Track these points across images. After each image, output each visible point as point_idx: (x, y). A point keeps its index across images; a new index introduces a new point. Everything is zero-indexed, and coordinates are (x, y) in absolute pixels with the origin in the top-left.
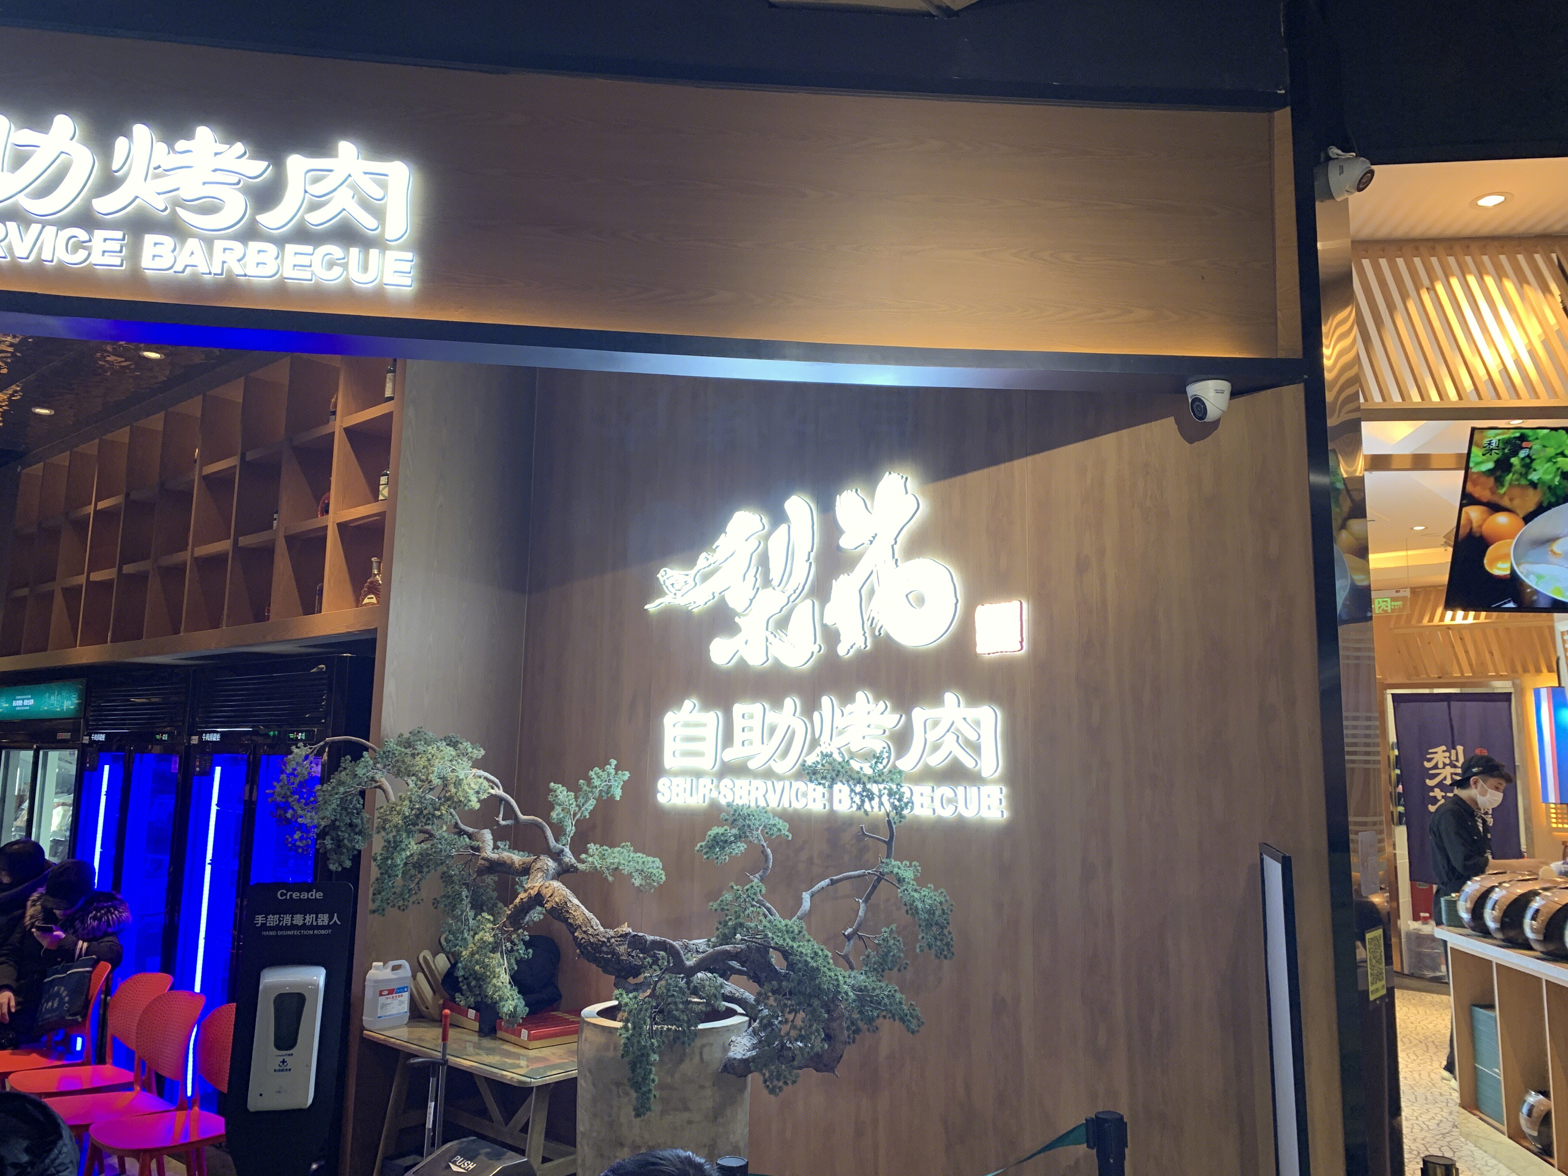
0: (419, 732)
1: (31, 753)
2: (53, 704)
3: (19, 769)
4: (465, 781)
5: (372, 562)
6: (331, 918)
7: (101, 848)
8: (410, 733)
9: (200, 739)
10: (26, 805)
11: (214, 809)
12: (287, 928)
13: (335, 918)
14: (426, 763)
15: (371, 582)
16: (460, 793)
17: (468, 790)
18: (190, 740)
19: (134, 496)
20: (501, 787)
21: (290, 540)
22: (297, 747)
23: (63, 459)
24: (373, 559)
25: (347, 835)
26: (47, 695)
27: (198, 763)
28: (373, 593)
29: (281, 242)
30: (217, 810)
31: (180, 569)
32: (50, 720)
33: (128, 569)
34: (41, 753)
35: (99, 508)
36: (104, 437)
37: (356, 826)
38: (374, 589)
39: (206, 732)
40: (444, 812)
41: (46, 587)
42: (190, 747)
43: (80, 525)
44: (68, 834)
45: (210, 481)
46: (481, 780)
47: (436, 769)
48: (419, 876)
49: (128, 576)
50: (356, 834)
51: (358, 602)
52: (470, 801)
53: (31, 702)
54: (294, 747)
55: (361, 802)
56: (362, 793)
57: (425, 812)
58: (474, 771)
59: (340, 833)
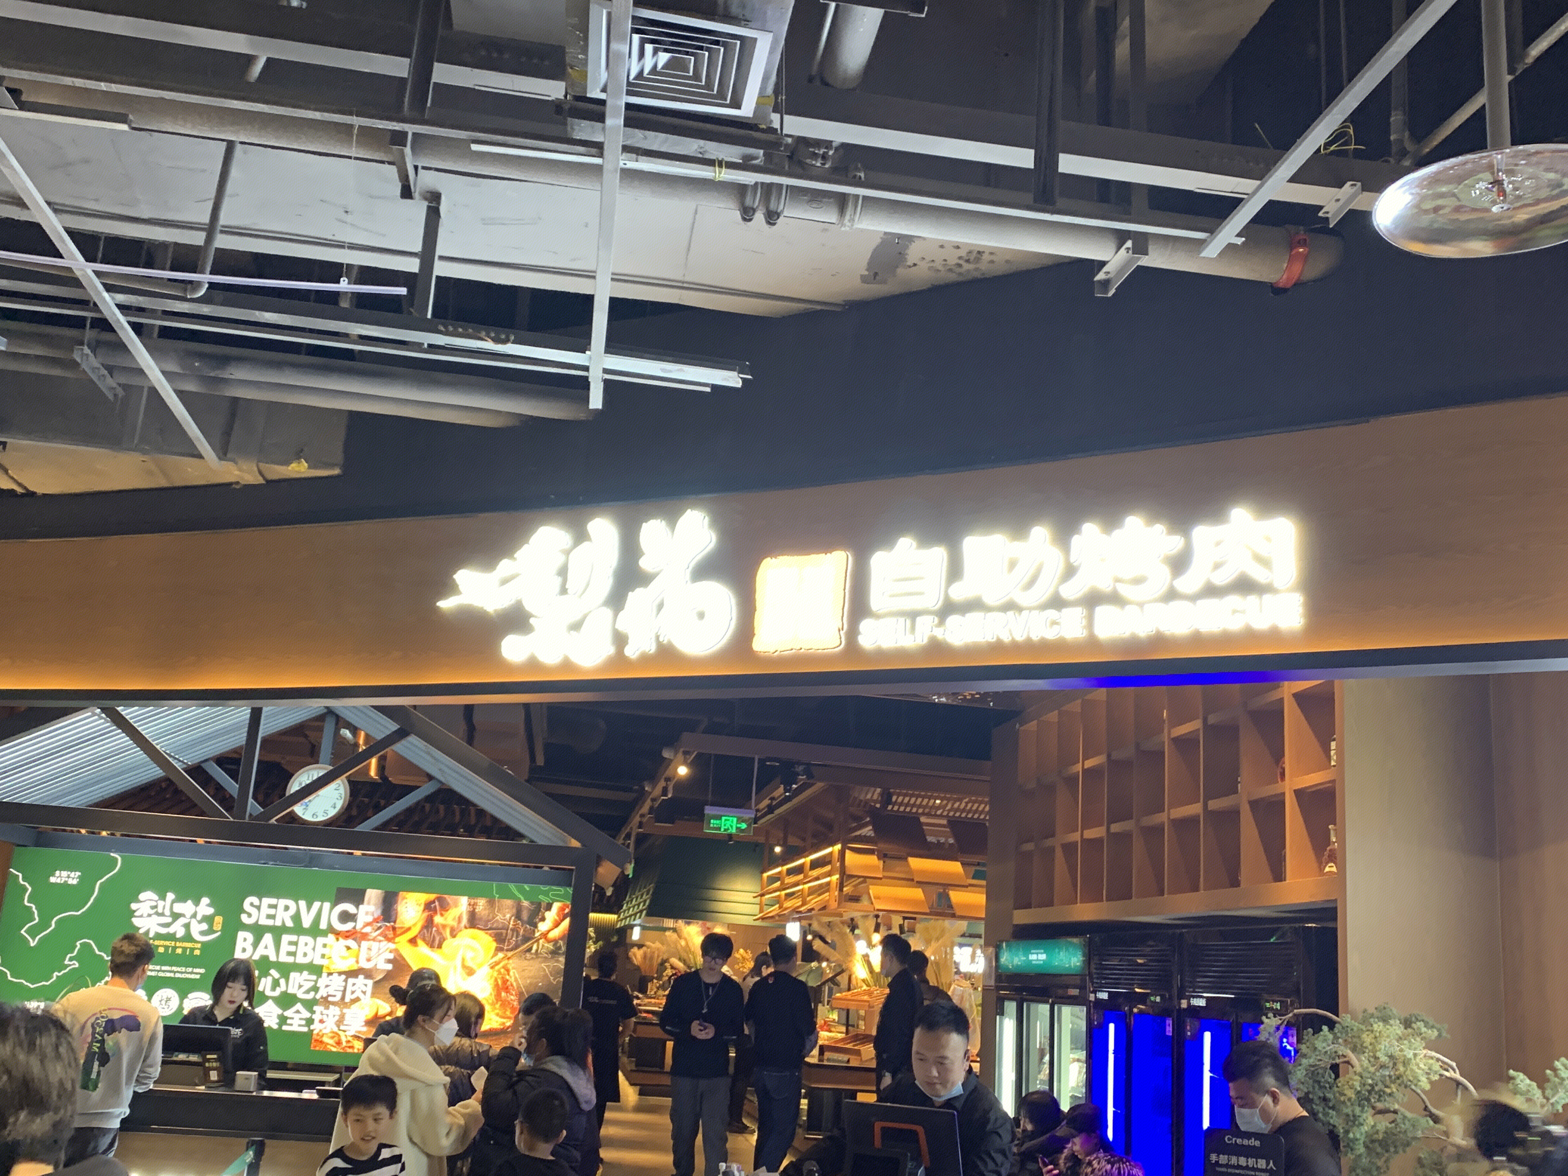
0: (1385, 1008)
1: (1047, 1007)
2: (1062, 960)
3: (1038, 1023)
4: (1413, 1061)
5: (1329, 830)
6: (1268, 1164)
7: (1114, 1107)
8: (1376, 1009)
9: (1189, 1003)
10: (1047, 1058)
11: (1207, 1075)
12: (1233, 1167)
13: (1271, 1164)
14: (1373, 1041)
15: (1330, 850)
16: (1408, 1072)
17: (1417, 1070)
18: (1180, 1004)
19: (1115, 755)
20: (1457, 1071)
21: (1254, 805)
22: (1267, 1018)
23: (1053, 716)
24: (1330, 827)
25: (1321, 1110)
26: (1057, 950)
27: (1188, 1028)
28: (1332, 861)
29: (1194, 598)
30: (1211, 1077)
31: (1159, 829)
32: (1061, 975)
33: (1115, 828)
34: (1056, 1007)
35: (1086, 767)
36: (1086, 698)
37: (1330, 1100)
38: (1332, 858)
39: (1194, 997)
40: (1394, 1090)
41: (1049, 842)
42: (1180, 1010)
43: (1072, 781)
44: (1084, 1090)
45: (1177, 741)
46: (1431, 1061)
47: (1383, 1047)
48: (1386, 1155)
49: (1116, 834)
50: (1330, 1108)
51: (1321, 869)
52: (1419, 1081)
53: (1043, 957)
54: (1264, 1018)
55: (1333, 1076)
56: (1335, 1068)
57: (1377, 1089)
58: (1425, 1051)
59: (1314, 1107)
